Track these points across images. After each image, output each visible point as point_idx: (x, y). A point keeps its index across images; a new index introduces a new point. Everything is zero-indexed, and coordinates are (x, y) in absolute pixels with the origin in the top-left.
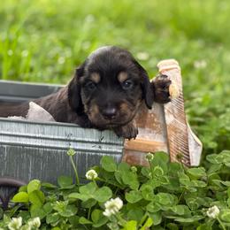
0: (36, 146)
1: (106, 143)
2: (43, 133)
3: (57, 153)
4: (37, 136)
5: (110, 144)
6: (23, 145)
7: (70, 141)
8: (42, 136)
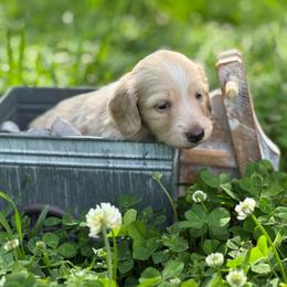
0: (69, 166)
1: (152, 159)
2: (76, 151)
3: (94, 173)
4: (70, 153)
5: (156, 159)
6: (54, 166)
7: (108, 158)
8: (75, 154)
